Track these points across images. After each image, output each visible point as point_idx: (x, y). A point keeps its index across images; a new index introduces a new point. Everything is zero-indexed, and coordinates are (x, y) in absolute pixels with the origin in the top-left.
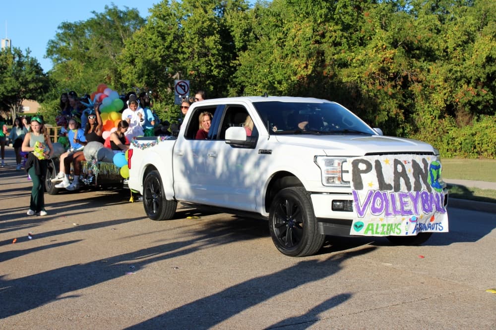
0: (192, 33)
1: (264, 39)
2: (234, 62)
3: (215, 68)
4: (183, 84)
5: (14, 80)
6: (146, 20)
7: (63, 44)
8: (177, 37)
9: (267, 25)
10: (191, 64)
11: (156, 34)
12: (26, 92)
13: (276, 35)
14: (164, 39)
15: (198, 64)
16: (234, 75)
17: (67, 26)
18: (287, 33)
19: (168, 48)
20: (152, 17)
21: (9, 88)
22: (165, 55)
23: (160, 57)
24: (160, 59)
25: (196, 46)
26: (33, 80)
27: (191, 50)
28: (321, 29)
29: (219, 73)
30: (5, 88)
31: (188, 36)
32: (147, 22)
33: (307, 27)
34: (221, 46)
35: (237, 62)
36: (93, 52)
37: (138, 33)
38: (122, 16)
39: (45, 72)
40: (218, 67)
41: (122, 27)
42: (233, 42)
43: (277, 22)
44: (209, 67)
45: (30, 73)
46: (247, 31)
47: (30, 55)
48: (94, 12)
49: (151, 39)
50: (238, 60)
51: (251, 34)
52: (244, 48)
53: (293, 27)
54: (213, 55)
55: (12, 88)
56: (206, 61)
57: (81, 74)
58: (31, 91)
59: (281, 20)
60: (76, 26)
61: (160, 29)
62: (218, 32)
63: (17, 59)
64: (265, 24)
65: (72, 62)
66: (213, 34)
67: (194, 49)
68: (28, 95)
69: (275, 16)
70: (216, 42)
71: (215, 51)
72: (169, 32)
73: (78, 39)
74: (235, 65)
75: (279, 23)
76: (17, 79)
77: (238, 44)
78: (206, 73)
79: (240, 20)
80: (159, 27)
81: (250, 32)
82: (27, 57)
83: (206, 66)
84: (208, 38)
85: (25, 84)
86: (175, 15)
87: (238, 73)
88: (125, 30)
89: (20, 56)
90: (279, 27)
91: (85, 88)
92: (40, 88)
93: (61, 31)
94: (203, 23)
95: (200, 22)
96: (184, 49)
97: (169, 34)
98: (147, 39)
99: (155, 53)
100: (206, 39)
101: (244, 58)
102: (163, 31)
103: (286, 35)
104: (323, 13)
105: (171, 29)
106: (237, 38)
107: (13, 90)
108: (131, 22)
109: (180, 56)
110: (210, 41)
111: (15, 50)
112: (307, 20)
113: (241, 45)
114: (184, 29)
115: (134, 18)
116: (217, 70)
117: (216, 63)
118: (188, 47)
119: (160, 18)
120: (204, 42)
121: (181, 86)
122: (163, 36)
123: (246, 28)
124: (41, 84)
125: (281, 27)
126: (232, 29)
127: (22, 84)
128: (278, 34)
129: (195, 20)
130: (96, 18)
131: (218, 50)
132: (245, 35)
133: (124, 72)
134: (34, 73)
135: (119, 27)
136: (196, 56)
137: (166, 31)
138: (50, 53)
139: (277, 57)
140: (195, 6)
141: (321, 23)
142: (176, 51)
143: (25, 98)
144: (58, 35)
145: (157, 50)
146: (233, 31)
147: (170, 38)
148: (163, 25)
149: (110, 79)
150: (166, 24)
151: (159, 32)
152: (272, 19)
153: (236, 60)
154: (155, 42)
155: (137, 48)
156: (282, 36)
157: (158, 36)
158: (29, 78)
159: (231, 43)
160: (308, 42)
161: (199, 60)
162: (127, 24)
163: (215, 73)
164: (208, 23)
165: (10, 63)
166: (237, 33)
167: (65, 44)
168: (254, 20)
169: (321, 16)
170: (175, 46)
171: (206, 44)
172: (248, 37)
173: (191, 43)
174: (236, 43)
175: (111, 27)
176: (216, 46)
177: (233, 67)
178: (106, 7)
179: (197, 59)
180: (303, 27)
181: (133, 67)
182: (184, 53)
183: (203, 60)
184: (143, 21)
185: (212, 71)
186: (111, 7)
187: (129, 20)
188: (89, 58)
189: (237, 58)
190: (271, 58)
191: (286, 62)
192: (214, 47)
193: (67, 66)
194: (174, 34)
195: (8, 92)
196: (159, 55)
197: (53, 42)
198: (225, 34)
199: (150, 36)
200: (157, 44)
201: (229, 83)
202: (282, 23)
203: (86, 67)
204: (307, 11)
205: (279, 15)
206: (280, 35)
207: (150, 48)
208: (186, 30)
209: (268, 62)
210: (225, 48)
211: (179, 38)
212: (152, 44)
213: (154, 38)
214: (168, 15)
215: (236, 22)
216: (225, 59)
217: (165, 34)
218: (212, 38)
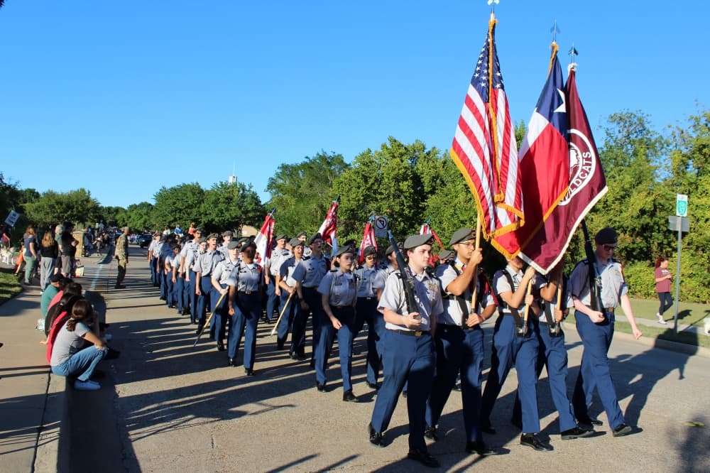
0: (390, 178)
1: (449, 185)
2: (422, 203)
3: (407, 208)
4: (382, 219)
5: (237, 209)
6: (350, 165)
7: (281, 181)
8: (376, 180)
10: (387, 204)
11: (361, 177)
12: (245, 220)
14: (366, 181)
15: (393, 203)
16: (422, 214)
17: (285, 167)
19: (369, 189)
20: (356, 163)
21: (233, 216)
23: (363, 196)
24: (362, 198)
25: (393, 188)
26: (253, 210)
27: (387, 192)
29: (410, 212)
30: (230, 215)
31: (386, 180)
32: (351, 167)
34: (412, 190)
35: (426, 204)
36: (304, 189)
38: (329, 161)
39: (262, 203)
40: (409, 207)
41: (329, 170)
42: (423, 187)
44: (401, 207)
45: (251, 204)
46: (434, 179)
47: (252, 190)
48: (307, 157)
49: (355, 181)
50: (427, 202)
51: (438, 181)
52: (432, 192)
54: (406, 197)
55: (236, 216)
56: (400, 201)
57: (293, 207)
58: (250, 218)
60: (292, 167)
61: (363, 173)
62: (411, 178)
63: (241, 192)
64: (453, 172)
65: (285, 197)
66: (406, 180)
67: (390, 191)
68: (247, 222)
70: (409, 186)
71: (407, 194)
72: (371, 176)
73: (292, 178)
74: (424, 206)
76: (240, 208)
77: (427, 189)
78: (399, 212)
79: (430, 169)
80: (362, 171)
81: (437, 179)
82: (249, 191)
83: (399, 206)
85: (246, 212)
86: (376, 162)
87: (426, 213)
88: (332, 172)
89: (244, 190)
91: (296, 218)
92: (258, 216)
93: (279, 171)
94: (399, 170)
95: (397, 170)
96: (383, 191)
97: (370, 178)
99: (358, 192)
100: (401, 184)
101: (432, 201)
102: (366, 175)
105: (373, 173)
106: (426, 184)
107: (236, 217)
108: (336, 166)
109: (379, 197)
110: (404, 186)
111: (241, 184)
113: (429, 189)
114: (383, 174)
115: (339, 163)
116: (409, 210)
117: (408, 204)
118: (386, 190)
119: (364, 165)
120: (399, 186)
121: (380, 221)
122: (366, 179)
123: (434, 175)
124: (258, 213)
126: (422, 176)
127: (243, 212)
129: (393, 167)
130: (308, 162)
131: (410, 193)
132: (433, 181)
134: (254, 204)
135: (327, 170)
136: (391, 197)
137: (368, 174)
138: (270, 187)
139: (461, 201)
140: (394, 157)
142: (375, 192)
143: (245, 224)
144: (277, 174)
145: (361, 190)
146: (423, 178)
147: (371, 181)
148: (366, 170)
149: (317, 212)
150: (368, 169)
151: (363, 175)
153: (424, 202)
154: (358, 183)
157: (362, 179)
158: (250, 208)
159: (421, 188)
161: (394, 201)
162: (333, 168)
163: (406, 212)
164: (403, 170)
165: (236, 195)
166: (426, 180)
167: (282, 181)
168: (442, 169)
170: (375, 187)
171: (401, 188)
172: (435, 181)
173: (388, 186)
174: (425, 188)
175: (321, 170)
176: (409, 190)
177: (421, 208)
178: (318, 154)
179: (392, 200)
182: (381, 194)
183: (397, 200)
184: (347, 166)
185: (404, 210)
186: (321, 154)
188: (301, 194)
189: (426, 200)
190: (456, 202)
191: (469, 205)
192: (407, 190)
193: (282, 200)
194: (375, 178)
195: (232, 218)
196: (362, 194)
197: (272, 179)
198: (417, 180)
199: (354, 177)
200: (360, 185)
201: (417, 221)
203: (297, 201)
207: (354, 188)
208: (385, 175)
209: (453, 204)
210: (416, 192)
211: (379, 181)
212: (357, 185)
213: (358, 180)
214: (370, 162)
215: (426, 170)
216: (414, 201)
217: (367, 177)
218: (406, 183)
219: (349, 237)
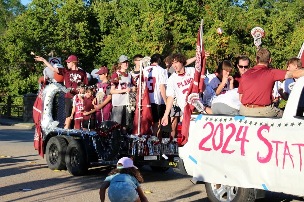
0: (65, 19)
1: (124, 26)
2: (99, 43)
3: (84, 48)
4: (56, 60)
6: (26, 7)
8: (52, 22)
9: (127, 13)
10: (64, 45)
11: (36, 19)
13: (134, 22)
14: (42, 23)
15: (69, 44)
16: (99, 54)
18: (143, 21)
19: (44, 31)
20: (31, 5)
22: (42, 37)
23: (38, 38)
24: (38, 40)
25: (68, 29)
27: (64, 32)
28: (170, 19)
29: (86, 52)
31: (61, 21)
32: (27, 9)
33: (159, 17)
34: (89, 30)
35: (102, 44)
37: (20, 17)
38: (6, 3)
40: (86, 47)
41: (7, 12)
42: (99, 27)
43: (135, 11)
44: (78, 48)
46: (110, 18)
49: (30, 23)
50: (103, 42)
51: (114, 21)
52: (108, 33)
53: (148, 16)
54: (82, 38)
56: (76, 42)
59: (138, 10)
61: (39, 15)
62: (86, 19)
64: (125, 12)
66: (82, 21)
67: (66, 33)
69: (133, 7)
70: (84, 27)
71: (83, 35)
72: (46, 17)
74: (100, 46)
75: (136, 13)
77: (103, 29)
78: (76, 52)
79: (105, 10)
80: (38, 13)
81: (112, 19)
83: (76, 46)
84: (78, 23)
86: (51, 4)
87: (102, 53)
88: (9, 14)
90: (137, 16)
94: (74, 11)
95: (72, 11)
96: (58, 32)
97: (46, 20)
98: (28, 22)
99: (34, 34)
100: (76, 25)
101: (107, 41)
102: (41, 17)
103: (142, 23)
104: (173, 6)
105: (48, 15)
106: (102, 24)
108: (13, 8)
109: (55, 38)
110: (80, 26)
112: (159, 11)
113: (105, 29)
114: (58, 16)
115: (16, 5)
116: (85, 50)
117: (84, 44)
118: (62, 30)
119: (39, 6)
121: (54, 62)
122: (41, 21)
123: (109, 16)
125: (138, 16)
126: (98, 16)
128: (135, 21)
129: (68, 8)
131: (86, 33)
132: (109, 21)
133: (7, 49)
136: (67, 38)
137: (43, 17)
139: (135, 40)
141: (171, 13)
142: (51, 34)
145: (36, 32)
146: (99, 18)
147: (46, 23)
148: (41, 12)
150: (43, 10)
151: (38, 18)
152: (131, 9)
153: (100, 41)
154: (34, 26)
155: (18, 30)
156: (139, 23)
157: (37, 21)
159: (97, 28)
160: (161, 29)
161: (70, 41)
162: (10, 10)
163: (83, 52)
164: (78, 11)
166: (102, 20)
168: (116, 9)
169: (171, 8)
170: (51, 29)
171: (77, 28)
172: (111, 23)
173: (64, 27)
174: (101, 28)
176: (85, 30)
177: (98, 47)
179: (68, 40)
180: (156, 17)
181: (15, 46)
182: (58, 35)
183: (74, 41)
184: (24, 8)
185: (81, 50)
187: (12, 7)
189: (102, 40)
190: (130, 41)
191: (142, 44)
192: (83, 31)
194: (51, 19)
196: (37, 36)
198: (92, 20)
199: (30, 20)
200: (36, 27)
201: (95, 60)
202: (139, 12)
204: (160, 3)
205: (137, 6)
206: (137, 22)
207: (29, 30)
208: (60, 16)
209: (126, 44)
210: (92, 32)
211: (54, 22)
212: (32, 27)
213: (34, 22)
214: (46, 3)
215: (101, 11)
216: (90, 41)
217: (42, 19)
218: (81, 24)
219: (28, 79)
